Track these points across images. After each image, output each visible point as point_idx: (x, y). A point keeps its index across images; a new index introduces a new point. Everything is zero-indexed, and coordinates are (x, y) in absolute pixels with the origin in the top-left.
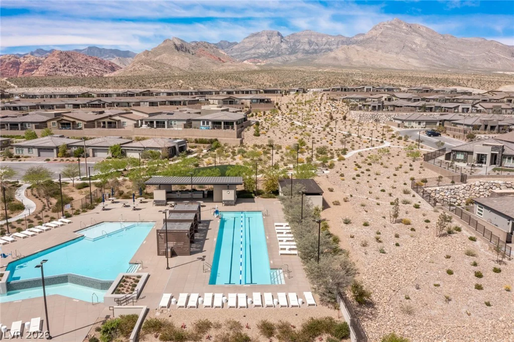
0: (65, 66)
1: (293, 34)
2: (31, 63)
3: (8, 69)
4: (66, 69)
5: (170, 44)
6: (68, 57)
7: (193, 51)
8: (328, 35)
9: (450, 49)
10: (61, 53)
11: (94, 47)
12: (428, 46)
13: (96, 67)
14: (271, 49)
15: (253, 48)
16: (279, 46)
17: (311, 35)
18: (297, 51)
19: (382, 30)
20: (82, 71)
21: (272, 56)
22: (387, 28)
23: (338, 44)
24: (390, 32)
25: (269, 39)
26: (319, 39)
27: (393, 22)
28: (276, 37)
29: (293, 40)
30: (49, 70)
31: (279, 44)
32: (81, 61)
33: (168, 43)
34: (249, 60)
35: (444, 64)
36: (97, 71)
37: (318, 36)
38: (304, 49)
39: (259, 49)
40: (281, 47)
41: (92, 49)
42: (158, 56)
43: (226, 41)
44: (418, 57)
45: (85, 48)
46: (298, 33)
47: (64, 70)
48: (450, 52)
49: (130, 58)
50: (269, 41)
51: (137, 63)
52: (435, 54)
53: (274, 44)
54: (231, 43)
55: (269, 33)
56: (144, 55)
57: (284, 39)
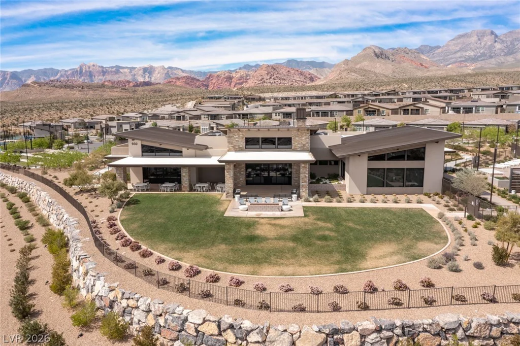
0: (271, 78)
1: (510, 32)
2: (241, 77)
3: (223, 83)
4: (272, 81)
5: (370, 52)
6: (273, 69)
7: (393, 57)
10: (268, 66)
11: (293, 60)
13: (297, 78)
14: (482, 52)
15: (459, 51)
16: (492, 46)
18: (515, 51)
20: (286, 82)
21: (482, 58)
25: (479, 40)
28: (489, 37)
29: (511, 39)
30: (258, 82)
31: (492, 44)
32: (284, 73)
33: (367, 51)
34: (454, 65)
36: (297, 82)
39: (466, 51)
40: (495, 47)
41: (290, 61)
42: (358, 64)
43: (427, 46)
45: (285, 61)
46: (517, 30)
47: (270, 82)
49: (327, 69)
50: (479, 42)
51: (344, 71)
53: (485, 45)
54: (432, 47)
55: (480, 34)
56: (344, 64)
57: (499, 39)
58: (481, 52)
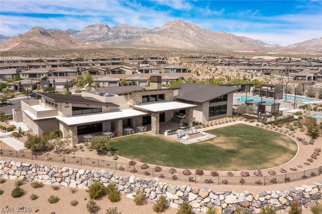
1: (115, 27)
5: (37, 30)
7: (53, 35)
8: (138, 28)
9: (208, 38)
12: (197, 36)
15: (90, 35)
16: (107, 34)
17: (127, 27)
18: (119, 37)
19: (171, 25)
21: (103, 40)
22: (173, 24)
23: (144, 33)
24: (175, 27)
25: (101, 29)
26: (133, 30)
27: (177, 21)
28: (105, 28)
29: (116, 30)
31: (107, 32)
33: (35, 30)
34: (89, 42)
35: (206, 46)
37: (132, 28)
38: (123, 36)
39: (94, 35)
40: (109, 34)
43: (72, 30)
44: (192, 42)
46: (119, 26)
48: (209, 39)
50: (101, 30)
52: (201, 40)
53: (104, 32)
54: (75, 31)
55: (101, 26)
56: (19, 37)
57: (110, 30)
58: (102, 36)
